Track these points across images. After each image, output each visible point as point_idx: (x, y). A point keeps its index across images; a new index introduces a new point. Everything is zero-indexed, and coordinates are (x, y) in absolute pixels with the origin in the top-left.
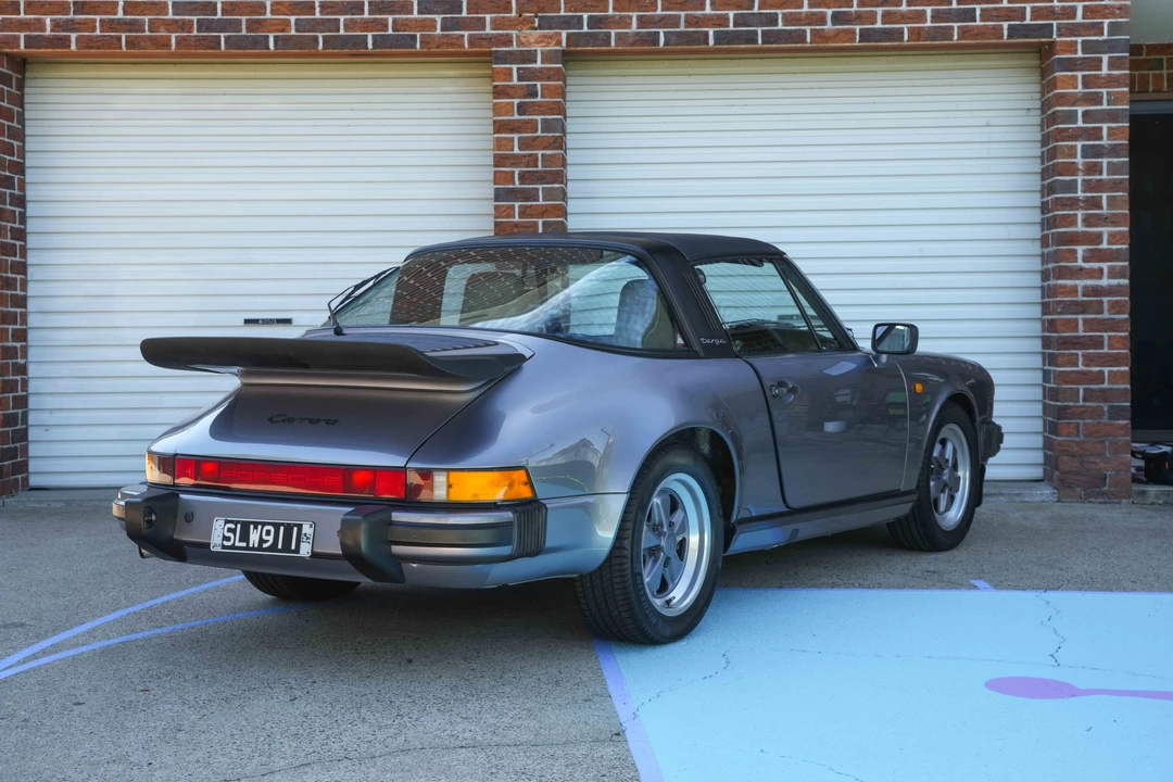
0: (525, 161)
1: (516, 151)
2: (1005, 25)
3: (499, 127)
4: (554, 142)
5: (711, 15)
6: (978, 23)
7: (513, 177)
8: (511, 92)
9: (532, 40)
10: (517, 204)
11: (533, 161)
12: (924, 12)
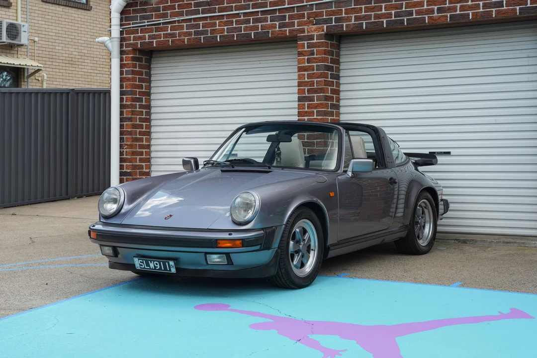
0: (309, 83)
1: (306, 79)
2: (518, 8)
3: (300, 69)
4: (321, 75)
5: (384, 13)
6: (505, 8)
7: (305, 91)
8: (305, 53)
9: (313, 30)
10: (306, 103)
11: (312, 84)
12: (479, 4)
